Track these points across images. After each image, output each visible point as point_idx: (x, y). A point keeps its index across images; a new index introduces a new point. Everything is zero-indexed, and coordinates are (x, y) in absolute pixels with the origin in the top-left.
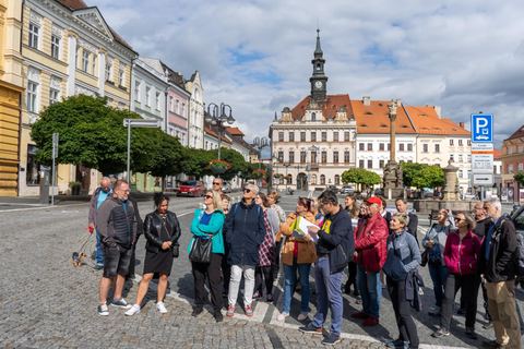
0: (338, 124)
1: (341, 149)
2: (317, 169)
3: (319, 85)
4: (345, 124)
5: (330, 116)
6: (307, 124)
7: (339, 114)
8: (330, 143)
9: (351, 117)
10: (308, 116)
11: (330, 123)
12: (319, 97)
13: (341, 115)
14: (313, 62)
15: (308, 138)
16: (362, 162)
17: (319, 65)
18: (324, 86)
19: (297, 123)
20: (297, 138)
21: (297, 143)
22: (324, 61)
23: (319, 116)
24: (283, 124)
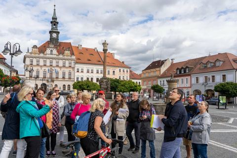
0: (65, 57)
1: (67, 71)
2: (53, 81)
3: (54, 35)
4: (69, 57)
5: (61, 52)
6: (47, 56)
7: (66, 52)
8: (60, 67)
9: (72, 54)
10: (48, 51)
11: (61, 56)
12: (54, 41)
13: (67, 52)
14: (51, 22)
15: (48, 64)
16: (78, 78)
17: (55, 25)
18: (58, 36)
19: (42, 55)
20: (41, 63)
21: (41, 66)
22: (58, 23)
23: (55, 52)
24: (33, 55)
